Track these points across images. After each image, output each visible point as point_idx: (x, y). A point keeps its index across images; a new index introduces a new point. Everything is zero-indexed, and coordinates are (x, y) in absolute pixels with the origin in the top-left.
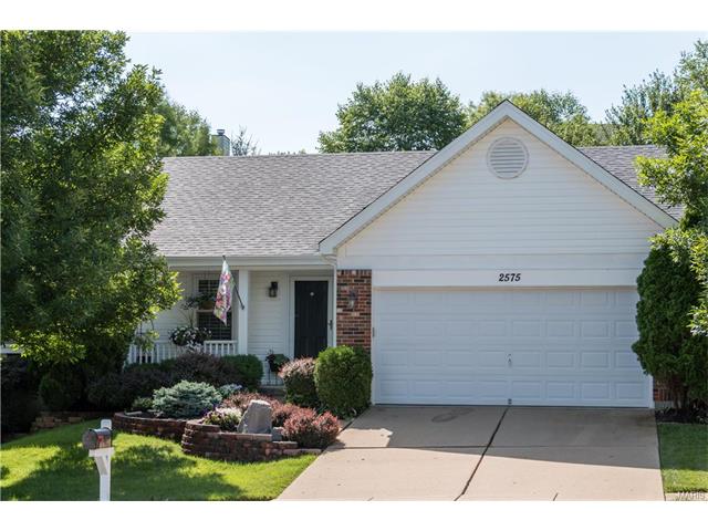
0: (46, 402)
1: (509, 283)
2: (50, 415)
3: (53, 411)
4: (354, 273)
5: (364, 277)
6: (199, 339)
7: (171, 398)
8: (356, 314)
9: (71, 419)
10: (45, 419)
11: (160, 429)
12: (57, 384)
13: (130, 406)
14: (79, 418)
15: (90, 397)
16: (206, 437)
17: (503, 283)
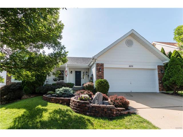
0: (25, 92)
1: (131, 67)
2: (26, 95)
3: (27, 94)
4: (100, 64)
5: (102, 65)
6: (59, 80)
7: (62, 91)
8: (101, 73)
9: (31, 96)
10: (25, 96)
11: (61, 101)
12: (28, 88)
13: (46, 93)
14: (33, 96)
15: (36, 91)
16: (85, 106)
17: (130, 67)
